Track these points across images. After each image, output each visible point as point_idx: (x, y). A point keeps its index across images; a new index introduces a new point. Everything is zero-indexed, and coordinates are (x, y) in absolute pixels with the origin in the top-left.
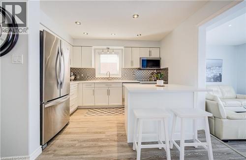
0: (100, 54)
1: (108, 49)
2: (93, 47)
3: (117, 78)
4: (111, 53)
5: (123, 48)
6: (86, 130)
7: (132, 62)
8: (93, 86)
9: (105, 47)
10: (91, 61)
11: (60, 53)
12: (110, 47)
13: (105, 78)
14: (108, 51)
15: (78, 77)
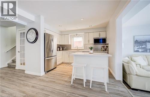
0: (73, 37)
1: (77, 34)
2: (70, 35)
3: (82, 49)
4: (78, 37)
5: (84, 33)
6: (61, 71)
7: (89, 41)
8: (69, 53)
9: (75, 34)
10: (69, 41)
11: (52, 41)
12: (78, 34)
13: (75, 49)
14: (77, 36)
15: (64, 49)
